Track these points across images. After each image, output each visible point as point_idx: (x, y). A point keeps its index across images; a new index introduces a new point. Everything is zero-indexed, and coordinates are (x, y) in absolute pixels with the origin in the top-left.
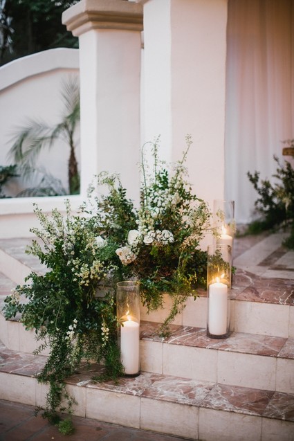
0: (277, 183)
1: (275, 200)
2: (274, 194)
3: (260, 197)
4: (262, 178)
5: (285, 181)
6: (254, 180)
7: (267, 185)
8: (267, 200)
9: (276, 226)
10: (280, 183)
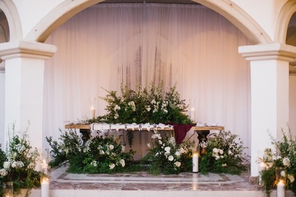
0: (61, 142)
1: (60, 151)
2: (60, 148)
3: (52, 149)
4: (53, 140)
5: (65, 141)
6: (49, 141)
7: (56, 143)
8: (56, 151)
9: (60, 164)
10: (62, 142)
